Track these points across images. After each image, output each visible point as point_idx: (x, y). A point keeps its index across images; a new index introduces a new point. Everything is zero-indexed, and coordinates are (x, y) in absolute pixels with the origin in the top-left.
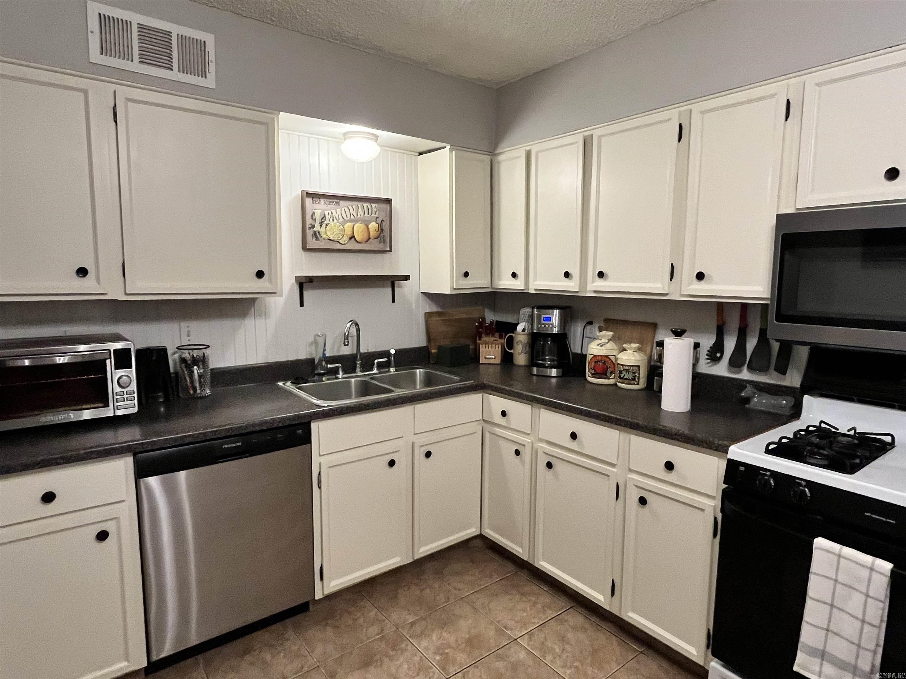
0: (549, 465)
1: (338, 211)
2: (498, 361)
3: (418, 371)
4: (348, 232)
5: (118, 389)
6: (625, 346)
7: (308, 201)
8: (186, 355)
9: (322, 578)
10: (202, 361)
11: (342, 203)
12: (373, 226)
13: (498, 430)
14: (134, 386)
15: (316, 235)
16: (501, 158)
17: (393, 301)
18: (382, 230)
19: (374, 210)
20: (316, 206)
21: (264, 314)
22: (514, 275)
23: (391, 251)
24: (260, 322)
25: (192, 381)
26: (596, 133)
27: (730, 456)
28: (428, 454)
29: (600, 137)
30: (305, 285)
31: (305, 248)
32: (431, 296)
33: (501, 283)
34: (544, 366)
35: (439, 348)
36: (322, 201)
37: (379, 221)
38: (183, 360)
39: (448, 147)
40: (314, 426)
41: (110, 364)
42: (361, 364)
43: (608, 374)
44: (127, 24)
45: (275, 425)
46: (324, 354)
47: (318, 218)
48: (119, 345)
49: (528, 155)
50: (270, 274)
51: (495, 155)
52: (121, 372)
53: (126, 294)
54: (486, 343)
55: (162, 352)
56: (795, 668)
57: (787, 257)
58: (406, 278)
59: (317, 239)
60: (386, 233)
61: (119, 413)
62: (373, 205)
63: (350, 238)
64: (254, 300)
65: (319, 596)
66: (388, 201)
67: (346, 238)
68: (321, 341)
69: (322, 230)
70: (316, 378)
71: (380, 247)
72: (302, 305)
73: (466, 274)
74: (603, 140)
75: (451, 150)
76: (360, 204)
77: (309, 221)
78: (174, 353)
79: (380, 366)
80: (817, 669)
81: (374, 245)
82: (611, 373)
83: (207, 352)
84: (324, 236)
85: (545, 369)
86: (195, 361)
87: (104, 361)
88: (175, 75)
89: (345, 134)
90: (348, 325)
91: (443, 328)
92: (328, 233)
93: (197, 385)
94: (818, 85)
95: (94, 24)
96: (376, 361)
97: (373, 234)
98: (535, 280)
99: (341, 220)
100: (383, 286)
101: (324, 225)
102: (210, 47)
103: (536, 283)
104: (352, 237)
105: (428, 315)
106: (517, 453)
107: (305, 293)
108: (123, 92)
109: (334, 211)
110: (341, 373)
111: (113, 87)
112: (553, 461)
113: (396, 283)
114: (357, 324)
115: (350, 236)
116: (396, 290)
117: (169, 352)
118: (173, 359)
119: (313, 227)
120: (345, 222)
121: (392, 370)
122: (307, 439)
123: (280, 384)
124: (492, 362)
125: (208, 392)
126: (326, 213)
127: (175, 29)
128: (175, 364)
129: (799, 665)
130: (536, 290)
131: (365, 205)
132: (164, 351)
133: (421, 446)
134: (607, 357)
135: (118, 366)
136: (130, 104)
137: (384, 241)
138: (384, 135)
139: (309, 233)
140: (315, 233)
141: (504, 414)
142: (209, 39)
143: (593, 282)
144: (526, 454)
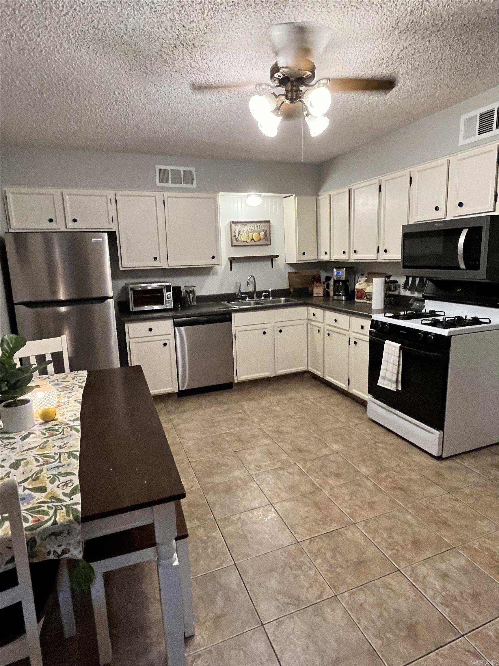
0: (329, 334)
1: (246, 228)
2: (322, 295)
3: (282, 299)
4: (251, 237)
5: (167, 299)
6: (369, 284)
7: (233, 225)
8: (188, 290)
9: (237, 375)
10: (193, 292)
11: (248, 224)
12: (262, 233)
13: (313, 323)
14: (172, 299)
15: (237, 240)
16: (320, 197)
17: (272, 267)
18: (266, 235)
19: (262, 226)
20: (236, 227)
21: (216, 274)
22: (326, 253)
23: (270, 244)
24: (214, 277)
25: (190, 299)
26: (353, 188)
27: (372, 318)
28: (281, 331)
29: (354, 190)
30: (232, 262)
31: (232, 246)
32: (291, 265)
33: (321, 257)
34: (340, 295)
35: (294, 289)
36: (239, 224)
37: (265, 231)
38: (186, 291)
39: (294, 195)
40: (233, 315)
41: (164, 290)
42: (256, 296)
43: (363, 297)
44: (167, 170)
45: (218, 313)
46: (240, 290)
47: (237, 233)
48: (168, 284)
49: (330, 196)
50: (217, 257)
51: (318, 196)
52: (168, 293)
53: (169, 266)
54: (317, 286)
55: (179, 288)
56: (378, 384)
57: (405, 241)
58: (277, 256)
59: (237, 241)
60: (268, 237)
61: (168, 308)
62: (262, 224)
63: (252, 240)
64: (212, 267)
65: (236, 381)
66: (269, 222)
67: (250, 240)
68: (238, 285)
69: (239, 237)
70: (237, 300)
71: (266, 243)
72: (231, 270)
73: (304, 254)
74: (356, 191)
75: (295, 197)
76: (255, 224)
77: (233, 234)
78: (183, 289)
79: (265, 296)
80: (383, 382)
81: (262, 242)
82: (364, 297)
83: (195, 288)
84: (240, 240)
85: (340, 297)
86: (191, 292)
87: (163, 289)
88: (183, 185)
89: (248, 195)
90: (249, 278)
91: (297, 280)
92: (242, 238)
93: (192, 301)
94: (418, 172)
95: (157, 173)
96: (263, 294)
97: (262, 237)
98: (333, 255)
99: (247, 232)
100: (267, 261)
101: (240, 235)
102: (194, 173)
103: (334, 256)
104: (253, 239)
105: (290, 273)
106: (319, 331)
107: (233, 265)
108: (167, 194)
109: (244, 229)
110: (247, 298)
111: (163, 193)
112: (330, 333)
113: (274, 259)
114: (253, 277)
115: (251, 238)
116: (274, 262)
117: (182, 289)
118: (183, 291)
119: (235, 236)
120: (249, 233)
121: (271, 298)
122: (230, 320)
123: (222, 302)
124: (319, 295)
125: (195, 303)
126: (241, 229)
127: (182, 168)
128: (184, 294)
129: (379, 383)
130: (335, 260)
131: (258, 224)
132: (180, 287)
133: (278, 327)
134: (362, 289)
135: (167, 291)
136: (168, 198)
137: (267, 241)
138: (264, 194)
139: (234, 239)
140: (236, 238)
141: (314, 315)
142: (193, 169)
143: (353, 255)
144: (322, 330)
